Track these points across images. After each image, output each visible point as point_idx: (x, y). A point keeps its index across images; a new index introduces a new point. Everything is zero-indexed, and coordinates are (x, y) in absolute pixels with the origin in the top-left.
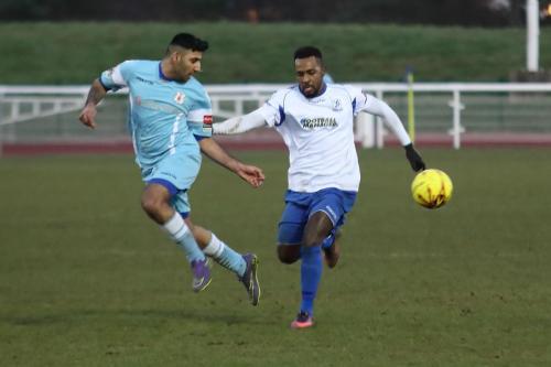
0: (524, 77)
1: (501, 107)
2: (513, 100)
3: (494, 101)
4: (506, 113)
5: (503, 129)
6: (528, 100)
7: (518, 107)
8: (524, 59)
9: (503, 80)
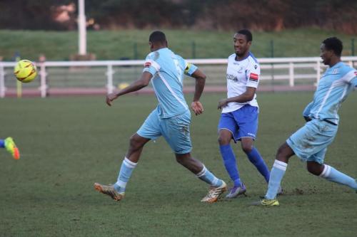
0: (78, 58)
1: (65, 74)
2: (73, 71)
3: (62, 71)
4: (69, 77)
5: (67, 87)
6: (79, 70)
7: (75, 74)
8: (77, 48)
9: (67, 59)
